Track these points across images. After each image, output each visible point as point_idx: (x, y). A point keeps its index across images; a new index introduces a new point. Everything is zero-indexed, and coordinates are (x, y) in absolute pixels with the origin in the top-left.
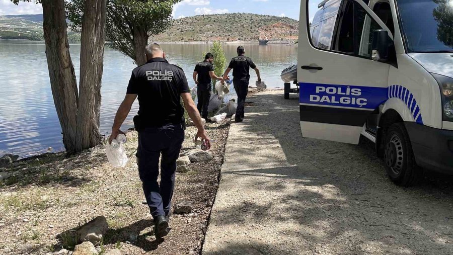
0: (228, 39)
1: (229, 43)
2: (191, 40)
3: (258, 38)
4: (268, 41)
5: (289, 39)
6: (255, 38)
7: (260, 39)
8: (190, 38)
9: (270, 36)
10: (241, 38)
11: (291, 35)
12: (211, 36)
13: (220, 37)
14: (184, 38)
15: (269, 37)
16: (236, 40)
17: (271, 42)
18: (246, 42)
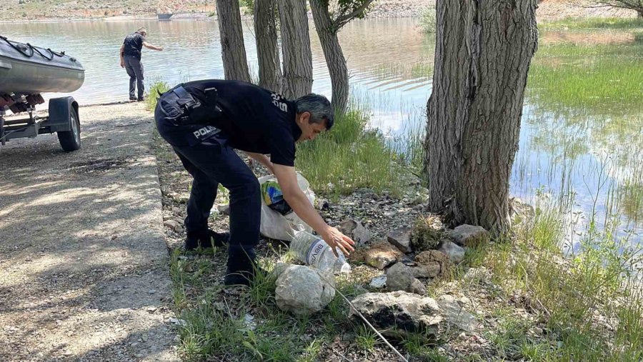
0: (106, 14)
1: (109, 19)
2: (40, 16)
3: (155, 10)
4: (172, 15)
5: (204, 11)
6: (150, 11)
7: (160, 11)
8: (39, 14)
9: (175, 7)
10: (128, 10)
11: (206, 5)
12: (76, 9)
13: (92, 10)
14: (27, 13)
15: (173, 8)
16: (120, 15)
17: (177, 16)
18: (137, 17)
